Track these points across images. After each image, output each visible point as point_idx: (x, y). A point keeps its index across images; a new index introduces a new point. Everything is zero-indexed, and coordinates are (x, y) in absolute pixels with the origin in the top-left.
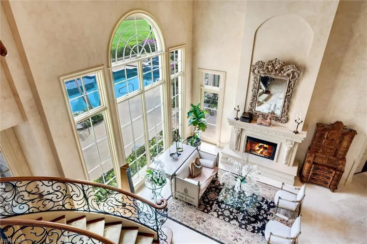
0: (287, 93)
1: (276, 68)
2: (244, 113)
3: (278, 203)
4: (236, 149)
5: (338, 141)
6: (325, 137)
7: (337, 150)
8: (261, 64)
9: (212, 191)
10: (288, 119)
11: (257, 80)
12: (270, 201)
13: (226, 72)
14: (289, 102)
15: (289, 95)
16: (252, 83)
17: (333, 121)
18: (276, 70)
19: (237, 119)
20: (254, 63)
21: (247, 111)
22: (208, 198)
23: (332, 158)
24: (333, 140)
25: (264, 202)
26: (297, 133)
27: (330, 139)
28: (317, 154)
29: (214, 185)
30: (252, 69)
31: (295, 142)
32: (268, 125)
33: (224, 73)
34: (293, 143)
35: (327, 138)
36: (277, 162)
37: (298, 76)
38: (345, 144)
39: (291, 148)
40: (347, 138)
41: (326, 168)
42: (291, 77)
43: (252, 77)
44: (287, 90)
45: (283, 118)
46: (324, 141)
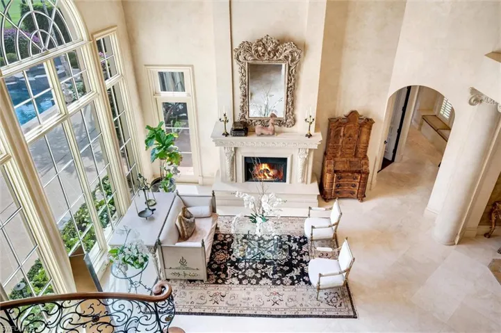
0: (288, 84)
1: (269, 49)
2: (235, 123)
3: (312, 235)
4: (232, 180)
5: (357, 136)
6: (342, 134)
7: (357, 148)
8: (247, 47)
9: (217, 250)
10: (295, 121)
11: (245, 71)
12: (298, 237)
13: (192, 66)
14: (293, 95)
15: (291, 87)
16: (238, 76)
17: (347, 112)
18: (269, 53)
19: (227, 135)
20: (236, 46)
21: (238, 119)
22: (215, 263)
23: (353, 159)
24: (350, 136)
25: (292, 241)
26: (310, 136)
27: (347, 135)
28: (337, 159)
29: (217, 242)
30: (235, 55)
31: (310, 149)
32: (271, 133)
33: (191, 68)
34: (308, 151)
35: (344, 135)
36: (290, 183)
37: (299, 58)
38: (364, 138)
39: (306, 159)
40: (365, 130)
41: (350, 175)
42: (290, 59)
43: (237, 67)
44: (288, 80)
45: (289, 120)
46: (341, 140)
